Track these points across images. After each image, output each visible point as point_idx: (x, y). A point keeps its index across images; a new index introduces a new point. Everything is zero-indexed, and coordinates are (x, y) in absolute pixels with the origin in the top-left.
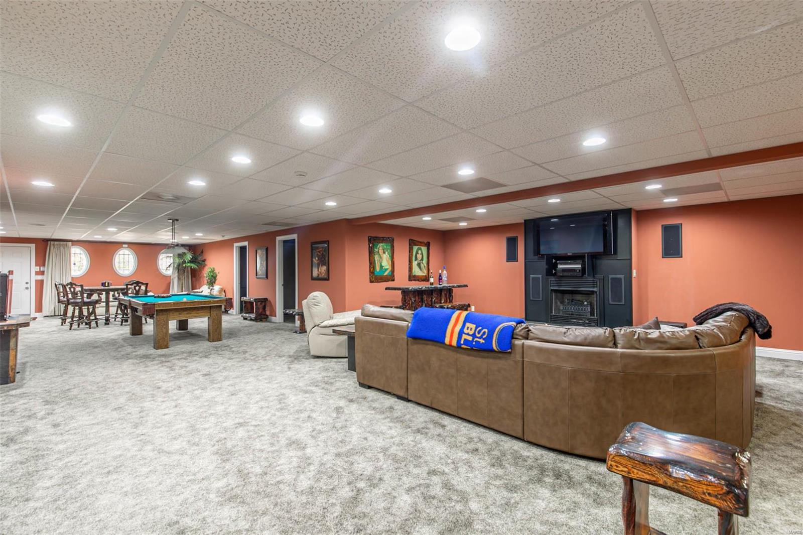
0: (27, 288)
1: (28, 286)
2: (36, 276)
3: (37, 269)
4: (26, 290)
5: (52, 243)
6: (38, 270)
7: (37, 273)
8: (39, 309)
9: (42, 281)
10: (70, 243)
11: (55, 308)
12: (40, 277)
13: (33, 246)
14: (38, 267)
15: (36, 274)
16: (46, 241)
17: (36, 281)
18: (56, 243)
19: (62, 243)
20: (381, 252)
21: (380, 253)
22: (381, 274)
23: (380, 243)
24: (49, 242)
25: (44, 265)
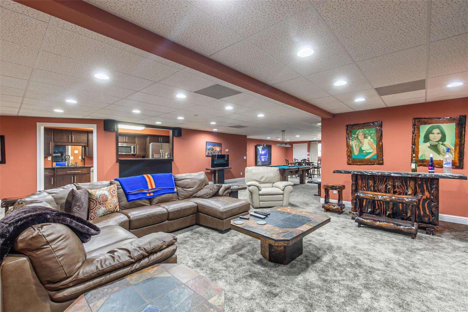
7: (308, 155)
10: (317, 142)
13: (307, 144)
16: (310, 141)
18: (313, 142)
19: (315, 142)
20: (361, 137)
21: (359, 138)
22: (361, 157)
23: (359, 129)
25: (309, 152)
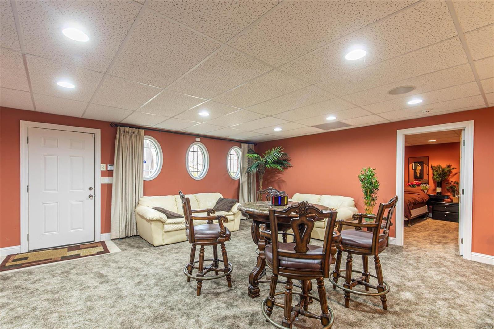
0: (90, 197)
1: (92, 193)
2: (102, 178)
3: (103, 167)
4: (90, 199)
5: (122, 128)
6: (105, 169)
7: (103, 174)
8: (106, 227)
9: (110, 186)
11: (126, 226)
12: (106, 180)
13: (98, 132)
14: (105, 165)
15: (102, 176)
16: (115, 126)
17: (102, 185)
18: (127, 129)
19: (134, 130)
24: (118, 127)
25: (112, 162)
